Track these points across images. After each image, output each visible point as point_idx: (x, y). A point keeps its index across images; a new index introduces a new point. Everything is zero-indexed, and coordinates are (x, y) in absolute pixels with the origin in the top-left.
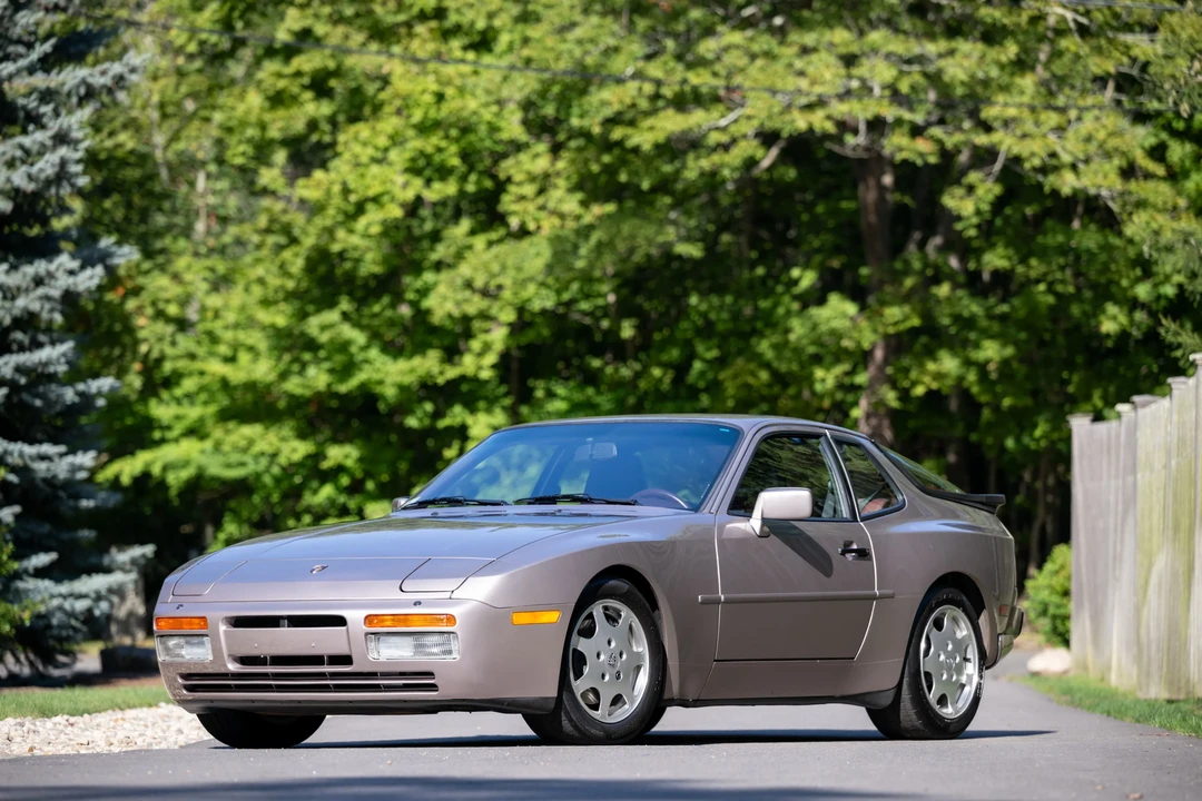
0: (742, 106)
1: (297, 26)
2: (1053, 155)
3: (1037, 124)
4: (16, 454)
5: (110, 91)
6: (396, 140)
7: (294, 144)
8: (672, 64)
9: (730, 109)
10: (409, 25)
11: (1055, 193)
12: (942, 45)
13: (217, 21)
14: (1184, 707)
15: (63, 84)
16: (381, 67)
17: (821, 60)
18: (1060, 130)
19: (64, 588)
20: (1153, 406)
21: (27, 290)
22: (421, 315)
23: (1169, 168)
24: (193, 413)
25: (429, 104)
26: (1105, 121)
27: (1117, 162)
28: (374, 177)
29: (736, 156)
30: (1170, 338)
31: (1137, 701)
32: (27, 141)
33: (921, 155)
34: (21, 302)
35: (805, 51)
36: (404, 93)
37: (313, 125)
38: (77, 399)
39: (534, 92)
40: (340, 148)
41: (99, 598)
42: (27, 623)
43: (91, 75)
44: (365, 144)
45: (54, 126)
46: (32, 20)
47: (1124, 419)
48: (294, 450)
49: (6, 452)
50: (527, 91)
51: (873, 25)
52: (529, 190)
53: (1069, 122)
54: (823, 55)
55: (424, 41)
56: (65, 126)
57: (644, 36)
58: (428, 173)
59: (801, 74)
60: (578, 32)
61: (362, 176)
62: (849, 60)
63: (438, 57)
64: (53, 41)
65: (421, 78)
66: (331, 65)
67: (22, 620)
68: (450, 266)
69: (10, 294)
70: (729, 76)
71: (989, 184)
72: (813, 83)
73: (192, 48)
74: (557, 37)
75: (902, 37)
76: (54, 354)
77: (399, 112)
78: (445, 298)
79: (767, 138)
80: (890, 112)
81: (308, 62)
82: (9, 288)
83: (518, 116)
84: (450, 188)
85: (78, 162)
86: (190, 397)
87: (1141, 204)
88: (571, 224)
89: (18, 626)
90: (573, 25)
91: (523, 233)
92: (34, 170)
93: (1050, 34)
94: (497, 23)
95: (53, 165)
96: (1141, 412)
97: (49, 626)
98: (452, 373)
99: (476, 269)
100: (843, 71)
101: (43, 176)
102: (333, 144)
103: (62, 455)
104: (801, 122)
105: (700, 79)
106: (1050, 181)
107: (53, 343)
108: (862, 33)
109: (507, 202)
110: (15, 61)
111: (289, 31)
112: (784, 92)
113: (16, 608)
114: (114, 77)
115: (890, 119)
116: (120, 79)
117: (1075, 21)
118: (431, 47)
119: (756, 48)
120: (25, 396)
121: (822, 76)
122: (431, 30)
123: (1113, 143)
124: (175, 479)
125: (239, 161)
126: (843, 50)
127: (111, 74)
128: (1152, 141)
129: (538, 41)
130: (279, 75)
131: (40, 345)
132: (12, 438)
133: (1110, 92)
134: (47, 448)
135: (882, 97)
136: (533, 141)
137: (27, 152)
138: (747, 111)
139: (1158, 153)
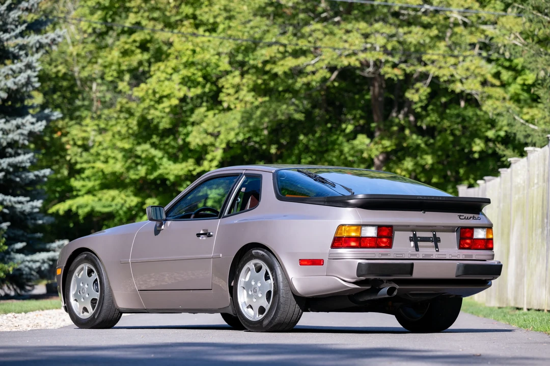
0: (321, 55)
1: (134, 21)
2: (452, 76)
3: (446, 62)
4: (8, 201)
5: (50, 45)
6: (176, 70)
7: (133, 71)
8: (291, 37)
9: (316, 57)
10: (181, 21)
11: (453, 92)
12: (406, 29)
13: (100, 19)
14: (505, 310)
15: (29, 42)
16: (169, 39)
17: (354, 36)
18: (455, 65)
19: (29, 258)
20: (493, 181)
21: (13, 131)
22: (186, 144)
23: (501, 82)
24: (90, 184)
25: (190, 55)
26: (474, 62)
27: (480, 79)
28: (166, 86)
29: (318, 77)
30: (500, 152)
31: (485, 308)
32: (14, 67)
33: (396, 75)
34: (11, 136)
35: (348, 32)
36: (178, 50)
37: (140, 63)
38: (34, 178)
39: (234, 49)
40: (152, 73)
41: (44, 262)
42: (11, 272)
43: (42, 39)
44: (163, 72)
45: (26, 61)
46: (17, 15)
47: (481, 187)
48: (132, 201)
49: (4, 200)
50: (230, 49)
51: (377, 21)
52: (232, 91)
53: (459, 62)
54: (355, 33)
55: (187, 28)
56: (30, 61)
57: (280, 26)
58: (189, 84)
59: (346, 41)
60: (252, 24)
61: (161, 86)
62: (366, 36)
63: (194, 35)
64: (26, 25)
65: (186, 43)
66: (148, 37)
67: (9, 271)
68: (198, 124)
69: (6, 132)
70: (315, 43)
71: (425, 88)
72: (351, 45)
73: (90, 30)
74: (243, 26)
75: (388, 25)
76: (24, 159)
77: (177, 58)
78: (196, 137)
79: (332, 69)
80: (383, 58)
81: (138, 36)
82: (5, 130)
83: (227, 60)
84: (199, 91)
85: (36, 77)
86: (88, 178)
87: (489, 97)
88: (249, 106)
89: (7, 274)
90: (250, 21)
91: (229, 109)
92: (17, 80)
93: (451, 25)
94: (218, 20)
95: (25, 78)
96: (488, 183)
97: (22, 274)
98: (199, 169)
99: (208, 125)
100: (363, 40)
101: (20, 83)
102: (149, 72)
103: (28, 202)
104: (345, 62)
105: (303, 44)
106: (451, 87)
107: (24, 154)
108: (371, 24)
109: (222, 96)
110: (10, 33)
111: (130, 23)
112: (339, 49)
113: (6, 266)
114: (51, 40)
115: (383, 60)
116: (54, 40)
117: (462, 20)
118: (190, 30)
119: (327, 31)
120: (12, 177)
121: (355, 42)
122: (190, 23)
123: (477, 71)
124: (82, 212)
125: (110, 79)
126: (363, 32)
127: (50, 38)
128: (494, 71)
129: (235, 27)
130: (126, 43)
131: (19, 155)
132: (6, 194)
133: (477, 50)
134: (21, 199)
135: (380, 51)
136: (233, 70)
137: (14, 72)
138: (323, 57)
139: (497, 75)
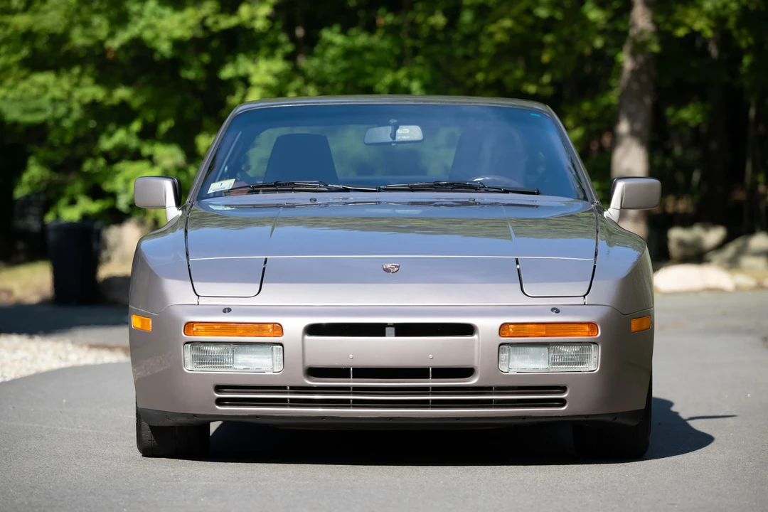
98: (227, 22)
